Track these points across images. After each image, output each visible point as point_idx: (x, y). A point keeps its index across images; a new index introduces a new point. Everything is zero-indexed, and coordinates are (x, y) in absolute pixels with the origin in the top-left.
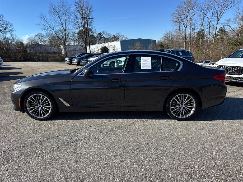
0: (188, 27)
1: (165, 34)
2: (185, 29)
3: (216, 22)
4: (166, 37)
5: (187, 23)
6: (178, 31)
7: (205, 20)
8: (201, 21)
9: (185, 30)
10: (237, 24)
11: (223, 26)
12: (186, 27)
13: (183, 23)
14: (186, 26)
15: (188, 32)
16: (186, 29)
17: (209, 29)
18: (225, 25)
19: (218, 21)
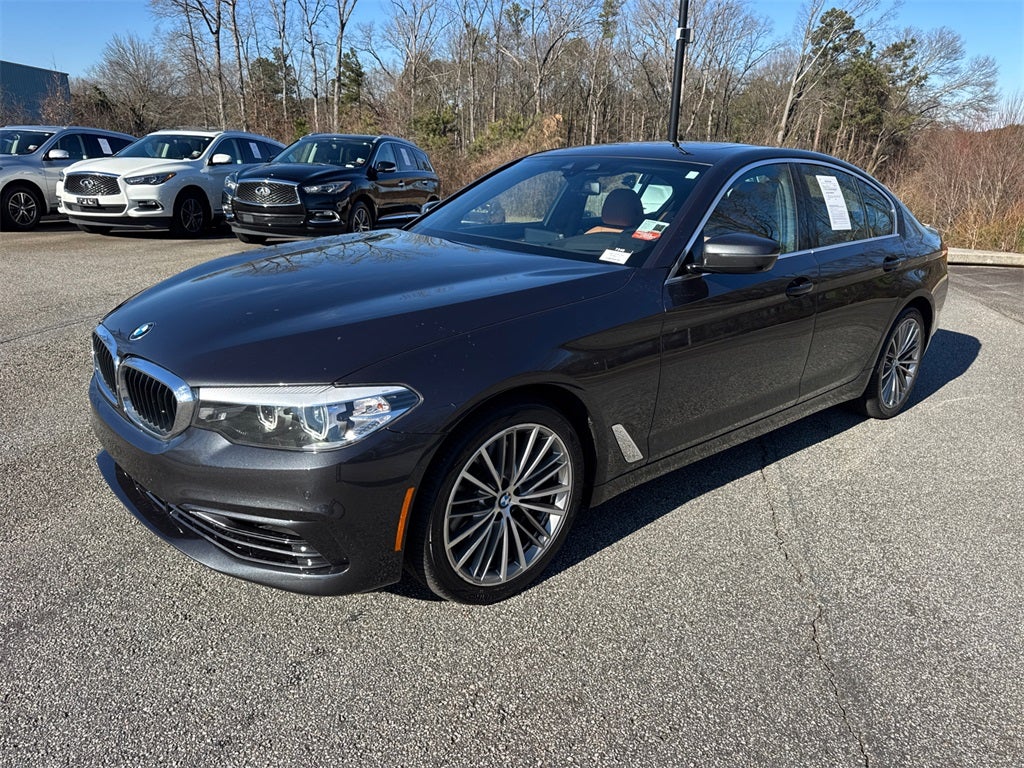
0: (226, 34)
1: (113, 50)
2: (212, 38)
3: (335, 27)
4: (118, 65)
5: (219, 13)
6: (185, 43)
7: (290, 14)
8: (276, 14)
9: (215, 44)
10: (395, 49)
11: (352, 49)
12: (217, 32)
13: (202, 11)
14: (218, 28)
15: (229, 56)
16: (218, 42)
17: (313, 55)
18: (359, 46)
19: (343, 26)
